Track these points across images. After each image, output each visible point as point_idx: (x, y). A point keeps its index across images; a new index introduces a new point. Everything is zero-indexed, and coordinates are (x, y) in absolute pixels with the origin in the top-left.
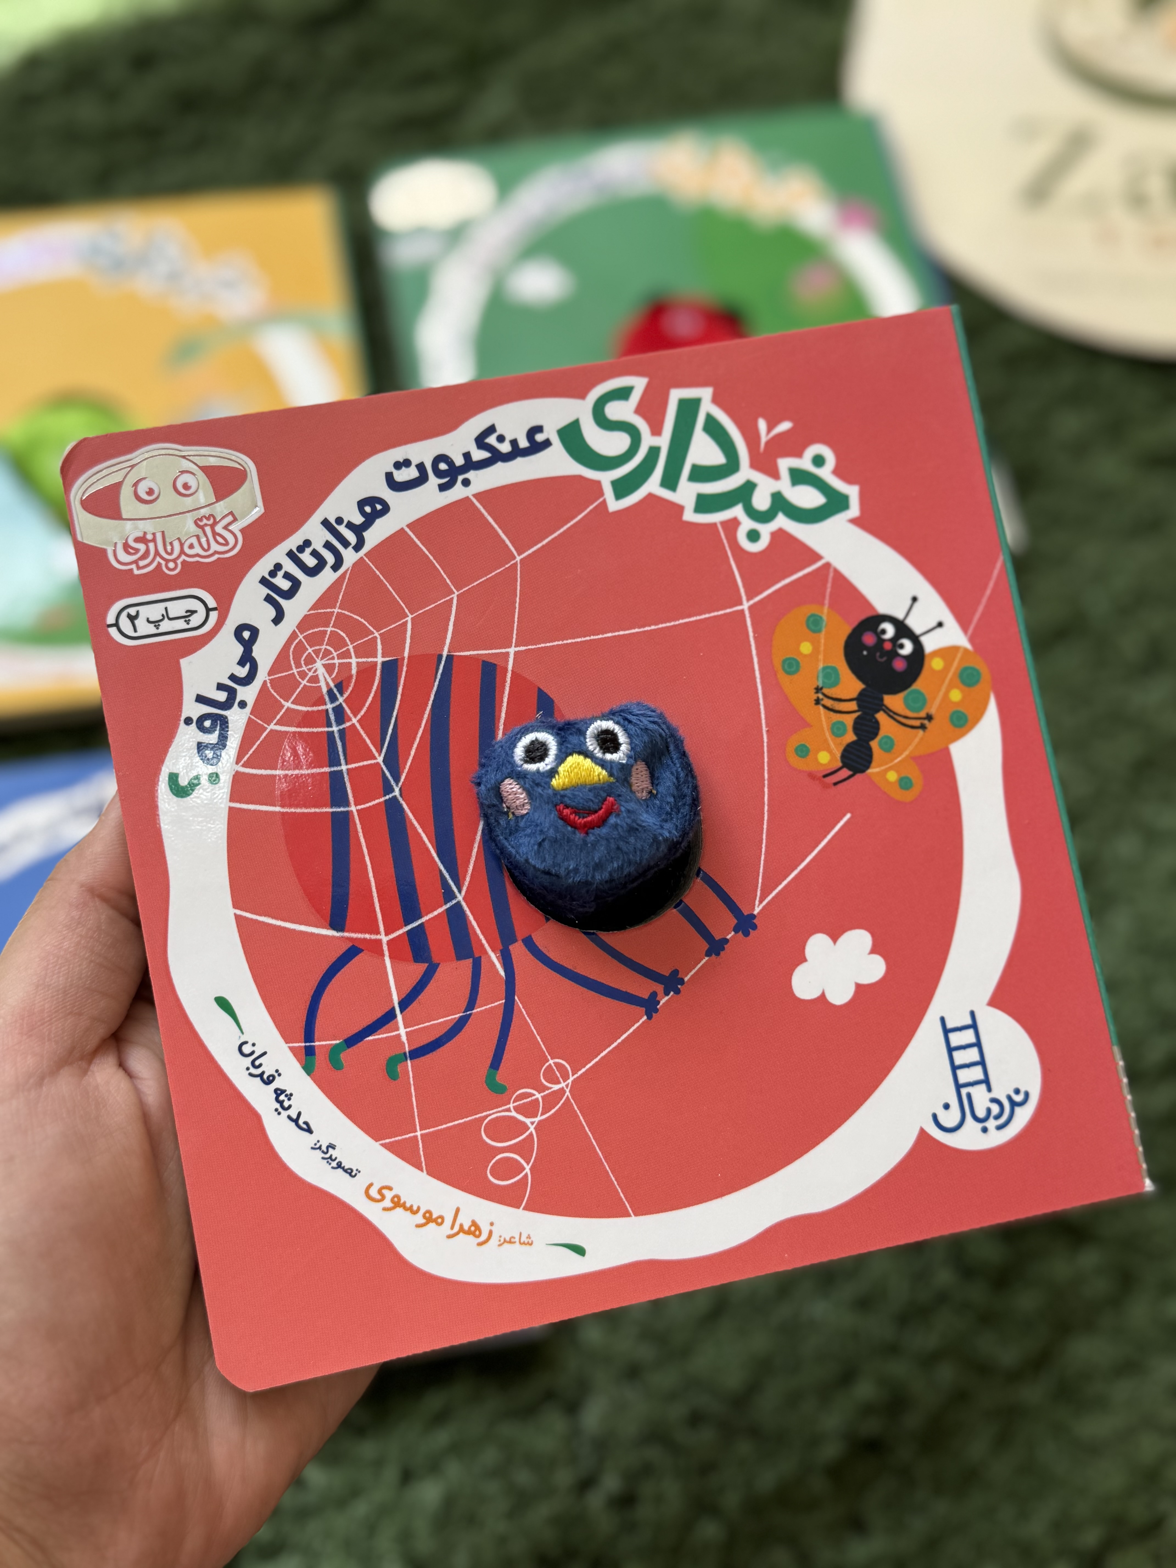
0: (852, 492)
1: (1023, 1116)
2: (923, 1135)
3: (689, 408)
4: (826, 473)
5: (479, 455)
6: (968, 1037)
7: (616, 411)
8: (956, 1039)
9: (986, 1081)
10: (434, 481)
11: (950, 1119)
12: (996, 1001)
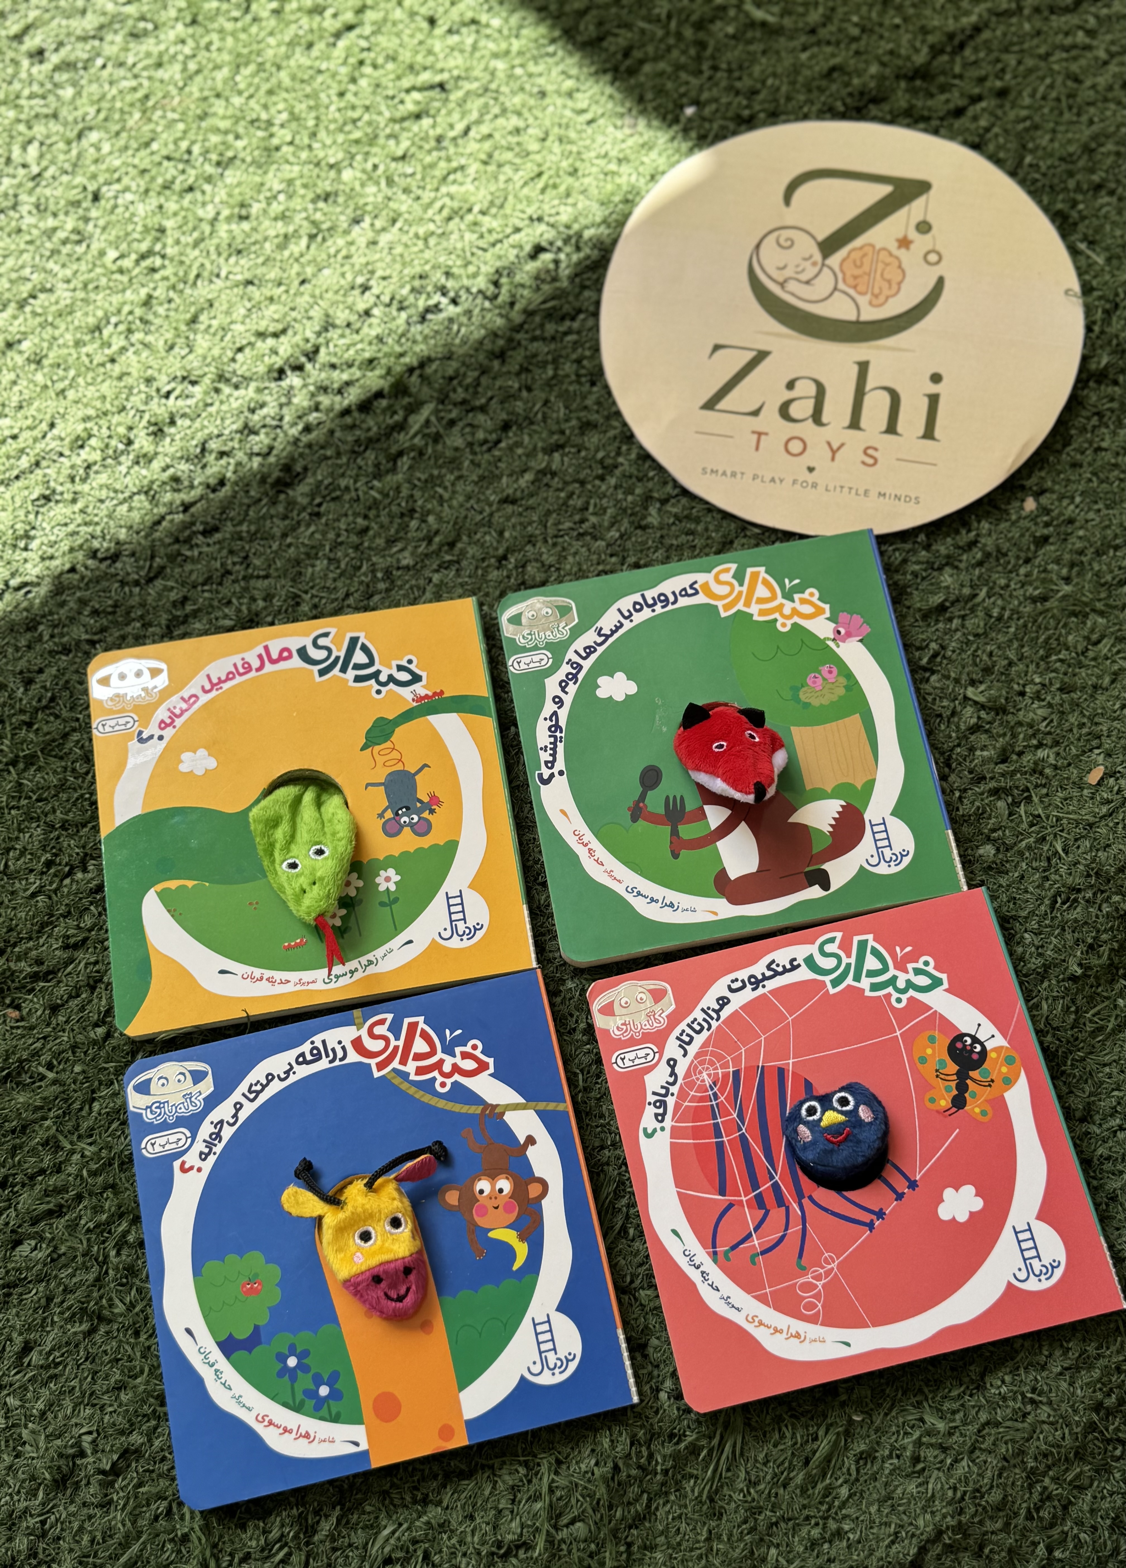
0: (944, 977)
1: (1058, 1273)
2: (1009, 1284)
3: (863, 944)
4: (930, 969)
5: (768, 973)
6: (1027, 1235)
7: (830, 948)
8: (1021, 1236)
9: (1038, 1256)
10: (749, 987)
11: (1022, 1275)
12: (1040, 1217)
